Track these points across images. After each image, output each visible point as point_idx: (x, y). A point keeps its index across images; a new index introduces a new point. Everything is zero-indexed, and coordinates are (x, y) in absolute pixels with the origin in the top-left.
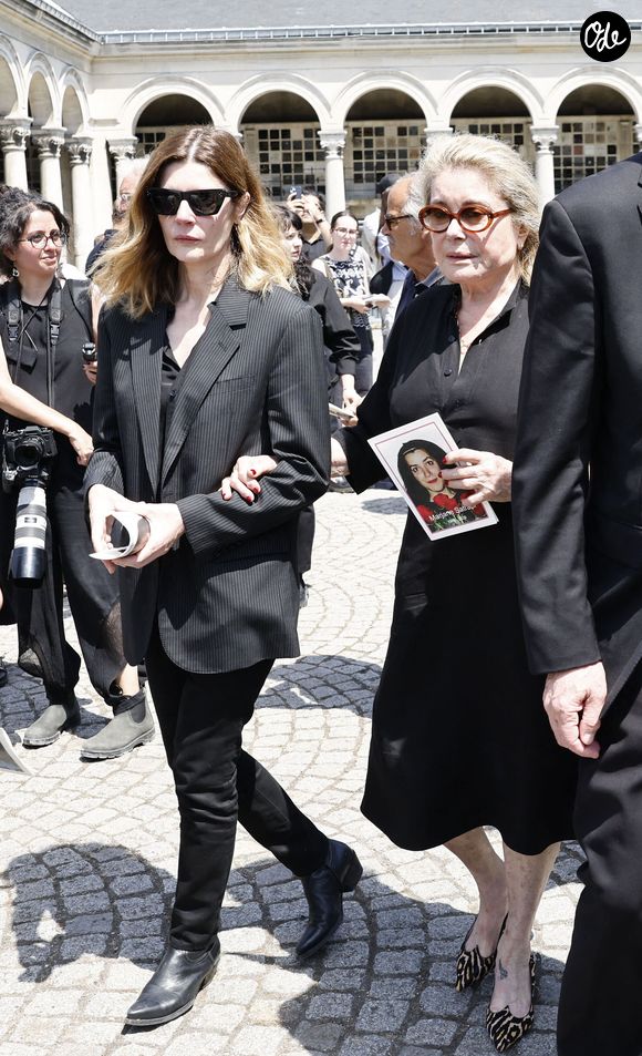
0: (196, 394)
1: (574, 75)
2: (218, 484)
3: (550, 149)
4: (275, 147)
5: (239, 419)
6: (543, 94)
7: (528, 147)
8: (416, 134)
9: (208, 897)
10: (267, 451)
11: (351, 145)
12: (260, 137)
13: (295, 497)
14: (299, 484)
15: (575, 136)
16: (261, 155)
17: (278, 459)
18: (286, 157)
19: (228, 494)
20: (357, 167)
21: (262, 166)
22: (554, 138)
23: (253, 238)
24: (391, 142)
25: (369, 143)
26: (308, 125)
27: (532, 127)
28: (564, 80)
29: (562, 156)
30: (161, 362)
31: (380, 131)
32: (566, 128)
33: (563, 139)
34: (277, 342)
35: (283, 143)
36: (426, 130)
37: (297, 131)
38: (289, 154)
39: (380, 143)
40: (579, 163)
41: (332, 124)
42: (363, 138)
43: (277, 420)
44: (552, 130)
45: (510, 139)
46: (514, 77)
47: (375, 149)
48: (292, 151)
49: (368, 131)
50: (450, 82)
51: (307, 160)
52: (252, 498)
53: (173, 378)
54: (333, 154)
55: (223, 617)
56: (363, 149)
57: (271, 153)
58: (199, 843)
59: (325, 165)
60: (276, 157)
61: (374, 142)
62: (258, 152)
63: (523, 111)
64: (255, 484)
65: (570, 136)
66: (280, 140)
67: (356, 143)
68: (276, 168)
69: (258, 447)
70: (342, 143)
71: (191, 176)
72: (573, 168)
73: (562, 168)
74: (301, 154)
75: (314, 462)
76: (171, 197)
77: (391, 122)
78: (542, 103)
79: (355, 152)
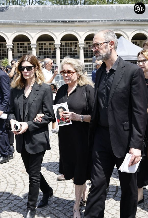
0: (30, 103)
1: (88, 31)
2: (34, 119)
3: (83, 48)
4: (21, 47)
5: (38, 107)
6: (81, 36)
7: (78, 48)
8: (53, 44)
9: (35, 199)
10: (43, 113)
11: (38, 47)
12: (18, 45)
13: (48, 121)
14: (49, 119)
15: (89, 45)
16: (18, 49)
17: (45, 114)
18: (24, 50)
19: (36, 121)
20: (40, 52)
21: (18, 52)
22: (84, 46)
23: (39, 74)
24: (47, 46)
25: (42, 47)
26: (28, 42)
27: (79, 43)
28: (86, 33)
29: (86, 50)
30: (23, 97)
31: (45, 44)
32: (87, 43)
33: (86, 46)
34: (45, 93)
35: (23, 46)
36: (55, 44)
37: (26, 44)
38: (24, 49)
39: (45, 47)
40: (90, 51)
41: (33, 42)
42: (41, 45)
43: (44, 107)
44: (83, 44)
45: (74, 46)
46: (75, 32)
47: (44, 48)
48: (25, 48)
49: (42, 44)
50: (60, 33)
51: (28, 50)
52: (41, 121)
53: (25, 100)
54: (34, 49)
55: (37, 143)
56: (41, 48)
57: (20, 49)
58: (33, 187)
59: (32, 51)
60: (21, 50)
61: (44, 46)
62: (17, 48)
63: (77, 39)
64: (41, 119)
65: (88, 45)
66: (22, 46)
67: (39, 46)
68: (21, 52)
69: (41, 112)
70: (36, 46)
71: (27, 64)
72: (88, 52)
73: (86, 52)
74: (27, 49)
75: (51, 115)
76: (23, 68)
77: (47, 42)
78: (81, 38)
79: (39, 49)
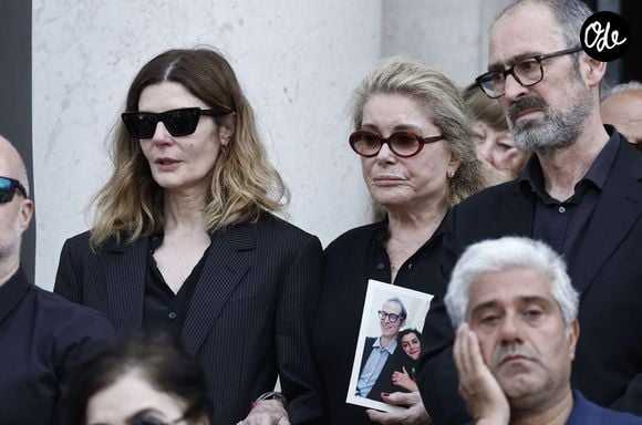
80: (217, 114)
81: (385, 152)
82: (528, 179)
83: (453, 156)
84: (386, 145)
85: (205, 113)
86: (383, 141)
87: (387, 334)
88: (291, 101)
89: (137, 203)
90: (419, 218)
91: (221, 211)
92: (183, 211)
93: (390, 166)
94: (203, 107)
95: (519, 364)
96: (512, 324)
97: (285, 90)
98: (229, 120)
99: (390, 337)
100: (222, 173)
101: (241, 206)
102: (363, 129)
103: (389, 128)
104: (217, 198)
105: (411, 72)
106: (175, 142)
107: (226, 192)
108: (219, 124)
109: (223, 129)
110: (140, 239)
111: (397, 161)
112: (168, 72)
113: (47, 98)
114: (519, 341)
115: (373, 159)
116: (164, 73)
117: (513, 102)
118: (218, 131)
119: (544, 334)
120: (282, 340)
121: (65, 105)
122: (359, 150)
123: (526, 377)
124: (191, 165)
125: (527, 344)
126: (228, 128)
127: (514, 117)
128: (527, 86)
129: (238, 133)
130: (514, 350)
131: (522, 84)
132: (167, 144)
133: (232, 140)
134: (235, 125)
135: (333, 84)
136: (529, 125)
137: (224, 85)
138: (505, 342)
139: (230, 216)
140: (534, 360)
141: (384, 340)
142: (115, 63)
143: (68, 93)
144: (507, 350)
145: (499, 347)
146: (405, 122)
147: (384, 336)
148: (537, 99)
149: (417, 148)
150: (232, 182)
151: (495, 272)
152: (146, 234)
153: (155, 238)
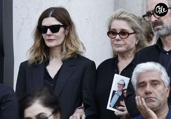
80: (65, 26)
81: (118, 37)
82: (158, 45)
83: (137, 38)
84: (118, 35)
85: (62, 26)
86: (117, 34)
87: (119, 90)
88: (88, 22)
89: (41, 52)
90: (127, 56)
91: (66, 54)
92: (55, 55)
93: (119, 41)
94: (61, 24)
95: (151, 100)
96: (149, 88)
97: (86, 19)
98: (68, 28)
99: (120, 91)
100: (66, 43)
101: (71, 53)
102: (111, 30)
103: (119, 30)
104: (65, 51)
105: (125, 13)
106: (53, 35)
107: (67, 49)
108: (65, 29)
109: (66, 30)
110: (42, 63)
111: (121, 40)
112: (51, 14)
113: (17, 22)
114: (151, 93)
115: (114, 39)
116: (49, 15)
117: (153, 23)
118: (65, 31)
119: (158, 90)
120: (84, 91)
121: (22, 24)
122: (110, 36)
123: (153, 103)
124: (57, 41)
125: (153, 94)
126: (67, 30)
127: (154, 27)
128: (158, 18)
129: (70, 32)
130: (149, 95)
131: (156, 17)
132: (51, 35)
133: (69, 34)
134: (70, 29)
135: (100, 17)
136: (158, 29)
137: (67, 18)
138: (147, 93)
139: (68, 56)
140: (155, 98)
141: (118, 91)
142: (37, 12)
143: (23, 20)
144: (147, 96)
145: (145, 94)
146: (124, 28)
147: (118, 90)
148: (160, 22)
149: (127, 36)
150: (69, 46)
151: (144, 73)
152: (44, 62)
153: (47, 62)
